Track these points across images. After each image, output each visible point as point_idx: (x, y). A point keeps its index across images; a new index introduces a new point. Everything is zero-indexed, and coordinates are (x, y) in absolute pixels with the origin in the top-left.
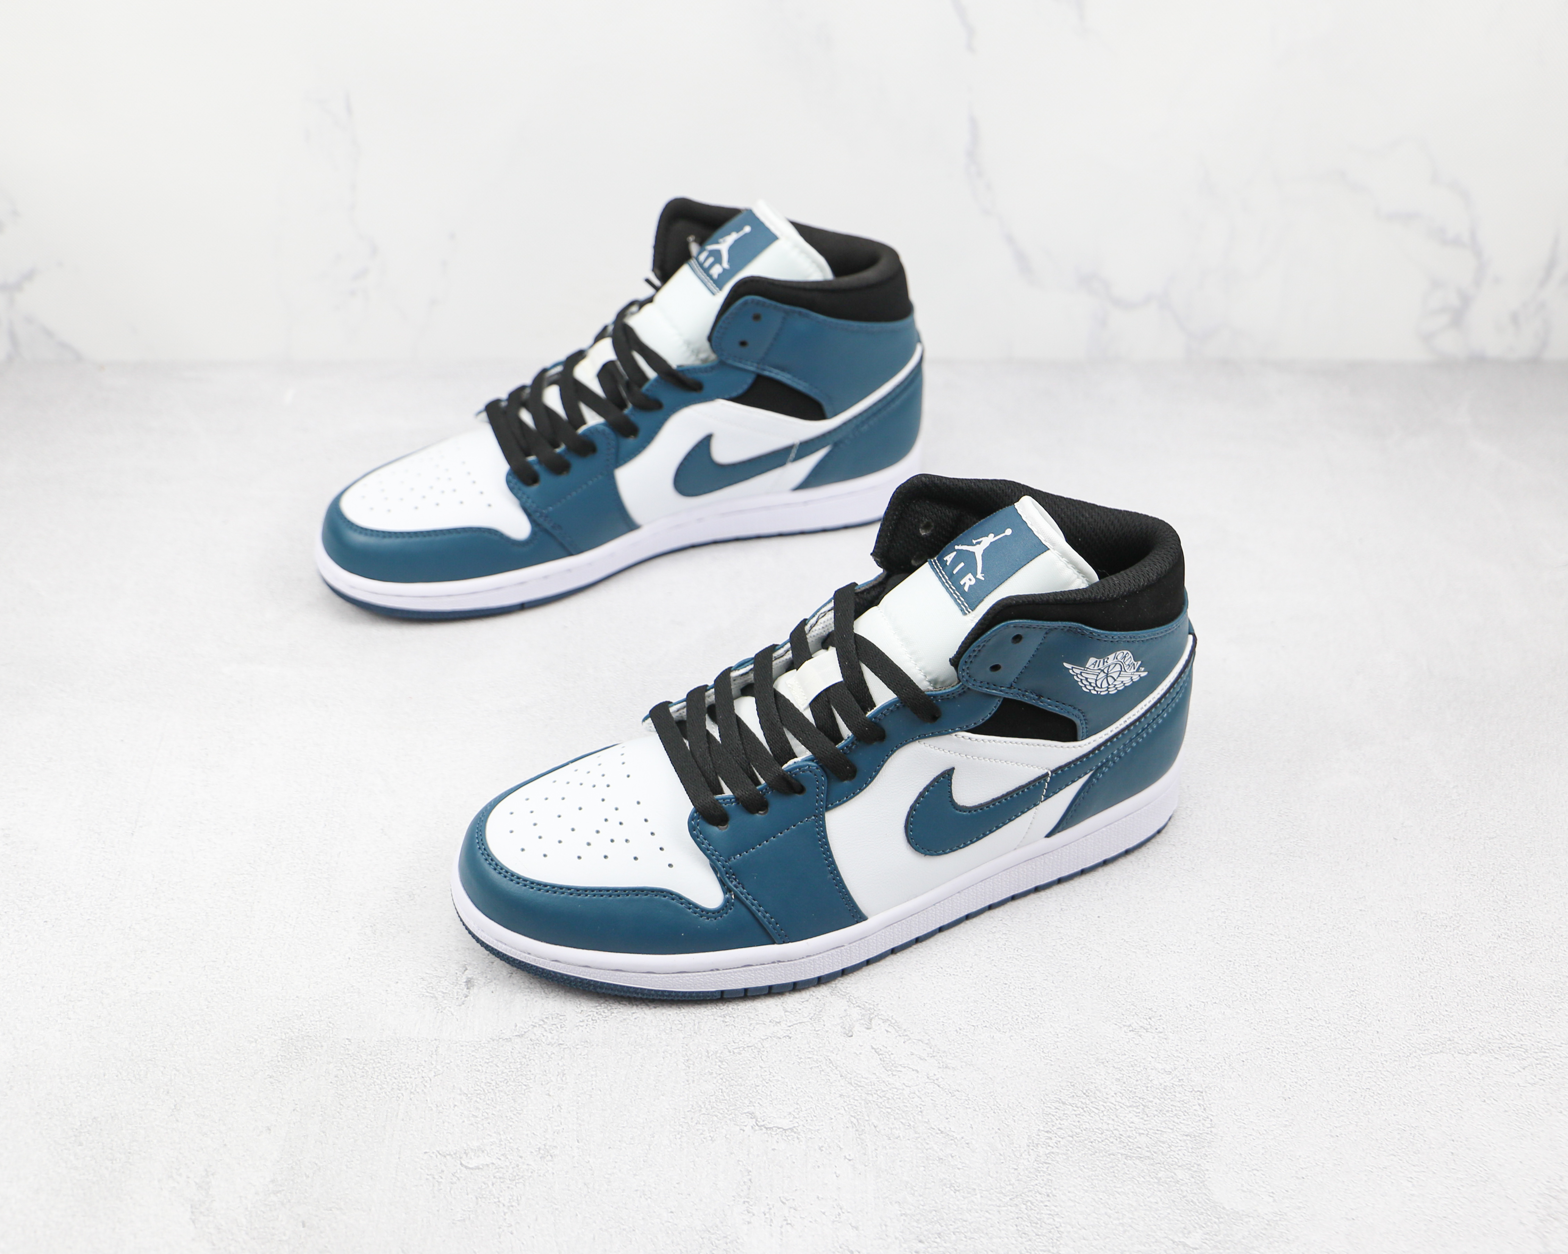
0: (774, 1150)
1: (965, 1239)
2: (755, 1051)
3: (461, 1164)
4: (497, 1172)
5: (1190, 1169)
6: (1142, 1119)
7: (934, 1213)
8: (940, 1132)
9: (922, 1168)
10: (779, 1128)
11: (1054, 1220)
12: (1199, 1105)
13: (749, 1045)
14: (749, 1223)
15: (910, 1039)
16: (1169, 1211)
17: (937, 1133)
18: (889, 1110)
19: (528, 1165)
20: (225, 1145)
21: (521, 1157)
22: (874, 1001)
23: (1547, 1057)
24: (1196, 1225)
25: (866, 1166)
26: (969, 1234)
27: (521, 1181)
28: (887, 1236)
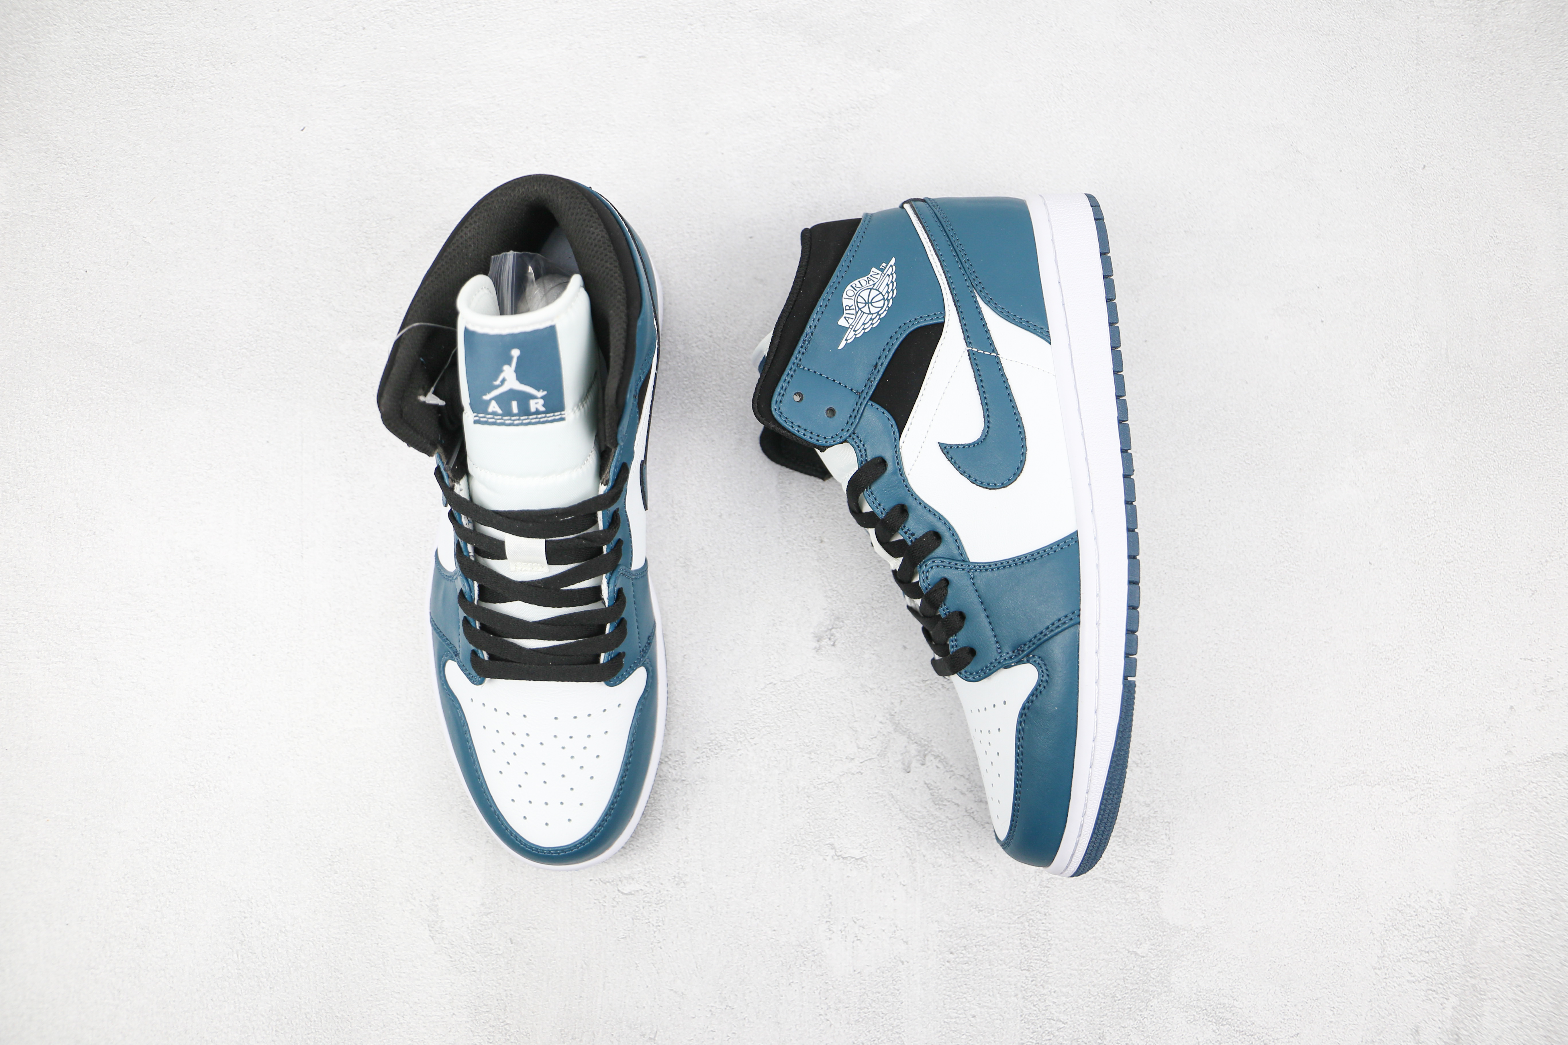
0: (848, 877)
1: (983, 951)
2: (834, 786)
3: (618, 890)
4: (646, 897)
5: (1150, 891)
6: (1122, 847)
7: (962, 929)
8: (971, 860)
9: (956, 892)
10: (853, 858)
11: (1047, 935)
12: (1166, 834)
13: (830, 781)
14: (830, 939)
15: (954, 775)
16: (1129, 926)
17: (969, 862)
18: (935, 841)
19: (667, 891)
20: (442, 873)
21: (662, 884)
22: (928, 738)
23: (1431, 788)
24: (1146, 938)
25: (916, 890)
26: (986, 947)
27: (663, 904)
28: (928, 949)
